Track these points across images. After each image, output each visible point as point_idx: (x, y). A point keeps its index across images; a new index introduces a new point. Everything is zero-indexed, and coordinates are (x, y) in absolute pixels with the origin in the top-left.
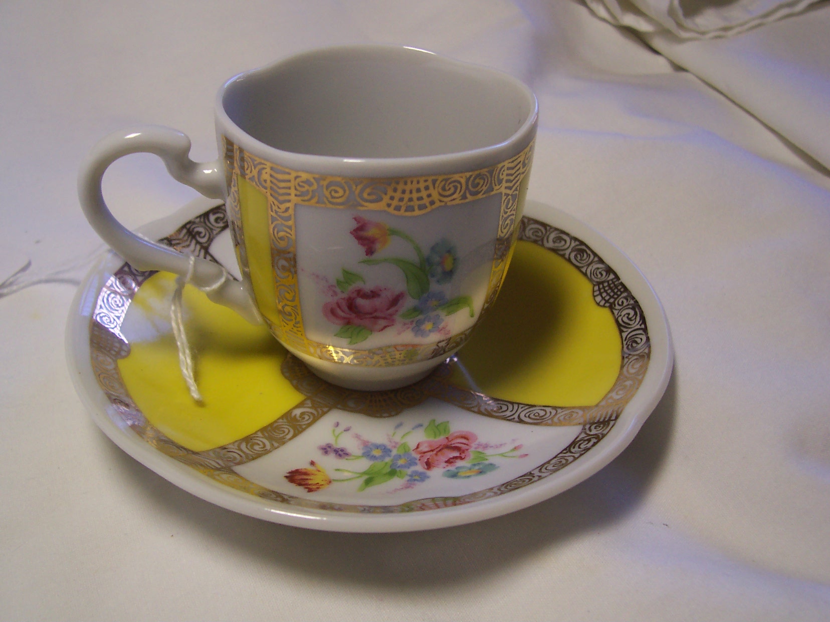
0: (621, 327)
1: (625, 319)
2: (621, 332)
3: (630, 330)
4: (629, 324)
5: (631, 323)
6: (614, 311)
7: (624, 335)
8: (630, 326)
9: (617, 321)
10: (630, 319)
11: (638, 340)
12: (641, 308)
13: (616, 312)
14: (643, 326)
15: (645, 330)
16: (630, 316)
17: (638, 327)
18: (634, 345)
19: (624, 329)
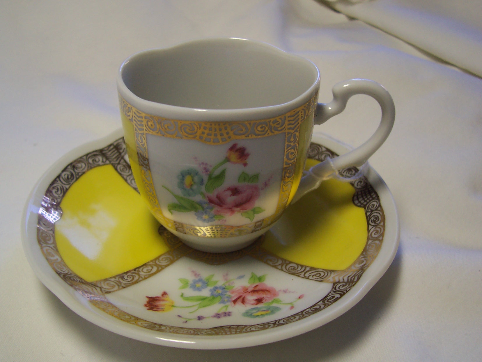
0: (65, 192)
1: (59, 192)
2: (67, 190)
3: (64, 186)
4: (61, 188)
5: (59, 188)
6: (59, 202)
7: (67, 187)
8: (62, 187)
9: (63, 196)
10: (58, 190)
11: (66, 176)
12: (49, 187)
13: (59, 200)
14: (58, 179)
15: (59, 176)
16: (56, 190)
17: (59, 182)
18: (70, 177)
19: (65, 189)
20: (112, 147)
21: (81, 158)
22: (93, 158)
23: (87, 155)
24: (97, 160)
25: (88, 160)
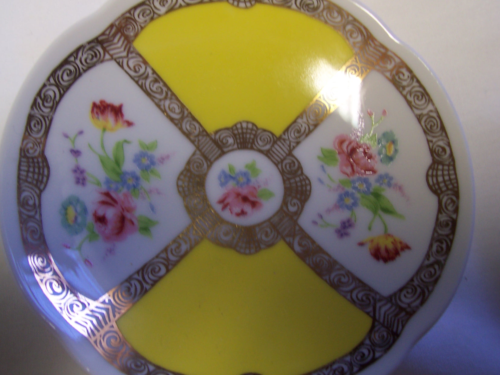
0: (284, 5)
2: (288, 7)
7: (294, 7)
18: (311, 6)
19: (290, 4)
20: (383, 50)
21: (348, 15)
22: (354, 30)
23: (355, 20)
24: (355, 35)
25: (348, 23)
